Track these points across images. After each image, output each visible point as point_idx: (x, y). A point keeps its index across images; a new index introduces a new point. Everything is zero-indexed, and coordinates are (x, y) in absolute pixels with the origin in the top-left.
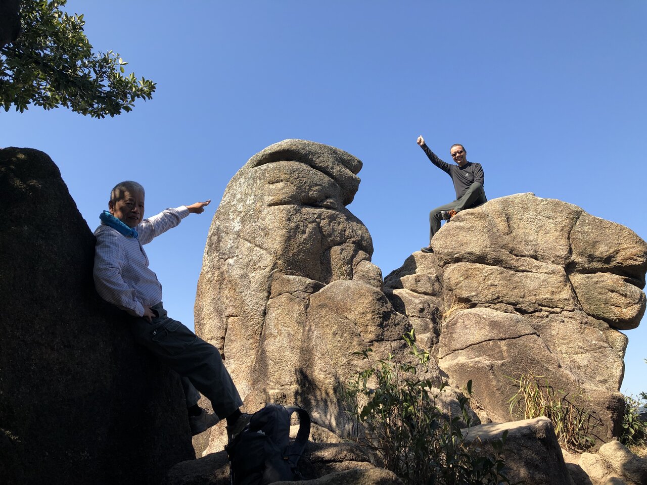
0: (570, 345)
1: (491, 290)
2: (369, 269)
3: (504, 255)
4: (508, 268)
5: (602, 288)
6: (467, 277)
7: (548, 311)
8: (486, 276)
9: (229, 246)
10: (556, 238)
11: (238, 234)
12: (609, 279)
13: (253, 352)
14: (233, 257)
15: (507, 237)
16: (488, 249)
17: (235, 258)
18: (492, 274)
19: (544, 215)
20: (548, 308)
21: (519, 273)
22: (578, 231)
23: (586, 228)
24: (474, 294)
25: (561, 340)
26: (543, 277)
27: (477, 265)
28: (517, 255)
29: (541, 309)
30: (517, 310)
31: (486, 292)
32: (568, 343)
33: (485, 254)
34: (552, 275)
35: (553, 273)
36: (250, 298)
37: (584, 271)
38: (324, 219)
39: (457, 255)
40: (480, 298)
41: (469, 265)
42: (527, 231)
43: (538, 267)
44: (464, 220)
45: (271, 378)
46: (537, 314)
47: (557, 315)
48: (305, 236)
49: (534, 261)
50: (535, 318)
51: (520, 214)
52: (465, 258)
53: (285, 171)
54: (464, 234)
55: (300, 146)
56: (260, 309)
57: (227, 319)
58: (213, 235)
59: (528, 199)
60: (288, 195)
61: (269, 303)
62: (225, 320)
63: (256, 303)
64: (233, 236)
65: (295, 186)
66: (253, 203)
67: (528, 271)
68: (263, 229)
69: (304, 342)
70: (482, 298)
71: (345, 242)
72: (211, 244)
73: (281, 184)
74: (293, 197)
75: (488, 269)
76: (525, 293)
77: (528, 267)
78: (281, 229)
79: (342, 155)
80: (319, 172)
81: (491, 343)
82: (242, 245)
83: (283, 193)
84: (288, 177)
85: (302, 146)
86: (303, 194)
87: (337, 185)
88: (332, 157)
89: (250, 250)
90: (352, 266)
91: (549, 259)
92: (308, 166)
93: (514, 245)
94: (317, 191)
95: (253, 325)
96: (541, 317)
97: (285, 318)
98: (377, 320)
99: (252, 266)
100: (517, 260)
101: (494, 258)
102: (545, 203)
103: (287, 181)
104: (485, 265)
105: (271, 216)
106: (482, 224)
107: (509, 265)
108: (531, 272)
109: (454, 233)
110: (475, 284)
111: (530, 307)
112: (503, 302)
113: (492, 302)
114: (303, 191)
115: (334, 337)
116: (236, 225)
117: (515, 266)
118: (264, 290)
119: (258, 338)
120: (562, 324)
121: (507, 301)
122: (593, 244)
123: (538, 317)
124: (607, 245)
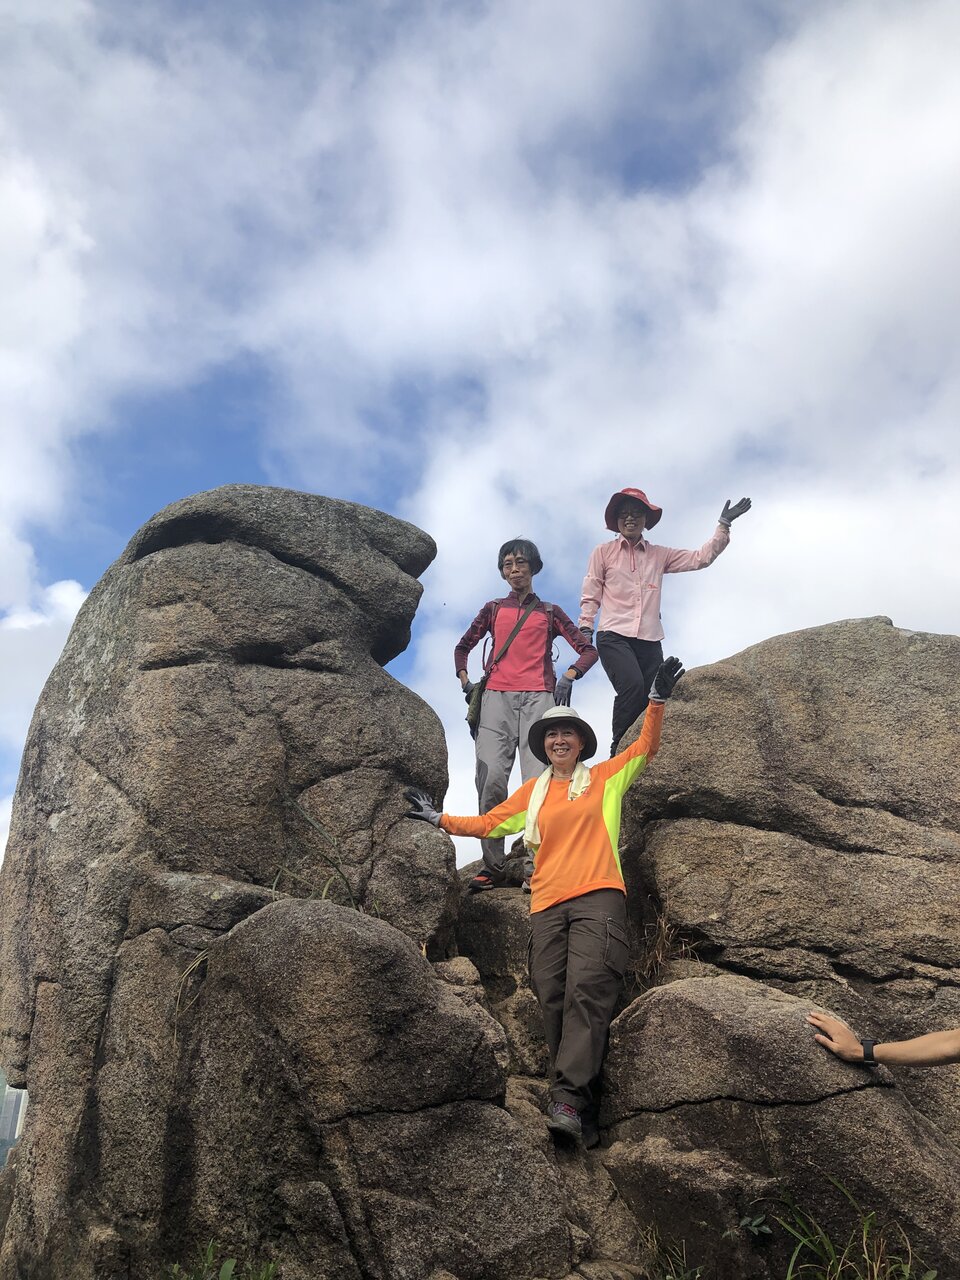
1: (764, 908)
2: (417, 846)
3: (804, 799)
4: (814, 838)
6: (698, 865)
7: (931, 978)
8: (750, 865)
9: (56, 778)
10: (953, 752)
11: (77, 745)
13: (80, 1094)
14: (58, 812)
15: (811, 746)
16: (757, 783)
17: (63, 814)
18: (766, 856)
19: (917, 683)
20: (932, 969)
21: (846, 856)
24: (714, 917)
26: (915, 868)
27: (731, 829)
28: (839, 801)
29: (912, 970)
30: (840, 969)
31: (750, 913)
33: (748, 798)
34: (941, 865)
35: (948, 857)
38: (297, 702)
39: (675, 796)
40: (731, 928)
41: (705, 828)
42: (869, 729)
43: (901, 838)
44: (695, 697)
45: (105, 1188)
46: (900, 985)
47: (958, 991)
48: (232, 753)
49: (891, 819)
50: (894, 999)
51: (850, 680)
52: (698, 806)
53: (191, 572)
54: (694, 736)
55: (242, 503)
56: (99, 969)
57: (36, 986)
58: (31, 745)
59: (872, 635)
60: (193, 637)
61: (120, 951)
62: (32, 987)
63: (93, 949)
64: (66, 750)
65: (214, 612)
66: (112, 661)
67: (871, 851)
68: (123, 736)
69: (179, 1089)
70: (737, 931)
71: (357, 764)
72: (26, 769)
73: (180, 606)
74: (208, 643)
75: (757, 842)
76: (863, 918)
77: (871, 837)
78: (164, 735)
79: (372, 522)
80: (298, 570)
81: (735, 1110)
82: (81, 776)
83: (181, 634)
84: (197, 586)
85: (250, 502)
86: (239, 633)
87: (350, 604)
88: (338, 529)
89: (96, 791)
90: (372, 836)
91: (935, 813)
92: (265, 555)
93: (832, 769)
94: (281, 622)
95: (82, 1013)
96: (913, 996)
97: (145, 1006)
98: (363, 1044)
99: (94, 838)
100: (840, 816)
101: (775, 809)
102: (919, 646)
103: (196, 599)
104: (750, 830)
105: (143, 697)
106: (741, 707)
107: (818, 831)
108: (882, 852)
109: (669, 731)
110: (719, 887)
111: (879, 962)
112: (799, 945)
113: (768, 942)
114: (238, 625)
115: (246, 1091)
116: (76, 720)
117: (835, 834)
118: (110, 914)
119: (91, 1054)
121: (810, 941)
123: (903, 994)
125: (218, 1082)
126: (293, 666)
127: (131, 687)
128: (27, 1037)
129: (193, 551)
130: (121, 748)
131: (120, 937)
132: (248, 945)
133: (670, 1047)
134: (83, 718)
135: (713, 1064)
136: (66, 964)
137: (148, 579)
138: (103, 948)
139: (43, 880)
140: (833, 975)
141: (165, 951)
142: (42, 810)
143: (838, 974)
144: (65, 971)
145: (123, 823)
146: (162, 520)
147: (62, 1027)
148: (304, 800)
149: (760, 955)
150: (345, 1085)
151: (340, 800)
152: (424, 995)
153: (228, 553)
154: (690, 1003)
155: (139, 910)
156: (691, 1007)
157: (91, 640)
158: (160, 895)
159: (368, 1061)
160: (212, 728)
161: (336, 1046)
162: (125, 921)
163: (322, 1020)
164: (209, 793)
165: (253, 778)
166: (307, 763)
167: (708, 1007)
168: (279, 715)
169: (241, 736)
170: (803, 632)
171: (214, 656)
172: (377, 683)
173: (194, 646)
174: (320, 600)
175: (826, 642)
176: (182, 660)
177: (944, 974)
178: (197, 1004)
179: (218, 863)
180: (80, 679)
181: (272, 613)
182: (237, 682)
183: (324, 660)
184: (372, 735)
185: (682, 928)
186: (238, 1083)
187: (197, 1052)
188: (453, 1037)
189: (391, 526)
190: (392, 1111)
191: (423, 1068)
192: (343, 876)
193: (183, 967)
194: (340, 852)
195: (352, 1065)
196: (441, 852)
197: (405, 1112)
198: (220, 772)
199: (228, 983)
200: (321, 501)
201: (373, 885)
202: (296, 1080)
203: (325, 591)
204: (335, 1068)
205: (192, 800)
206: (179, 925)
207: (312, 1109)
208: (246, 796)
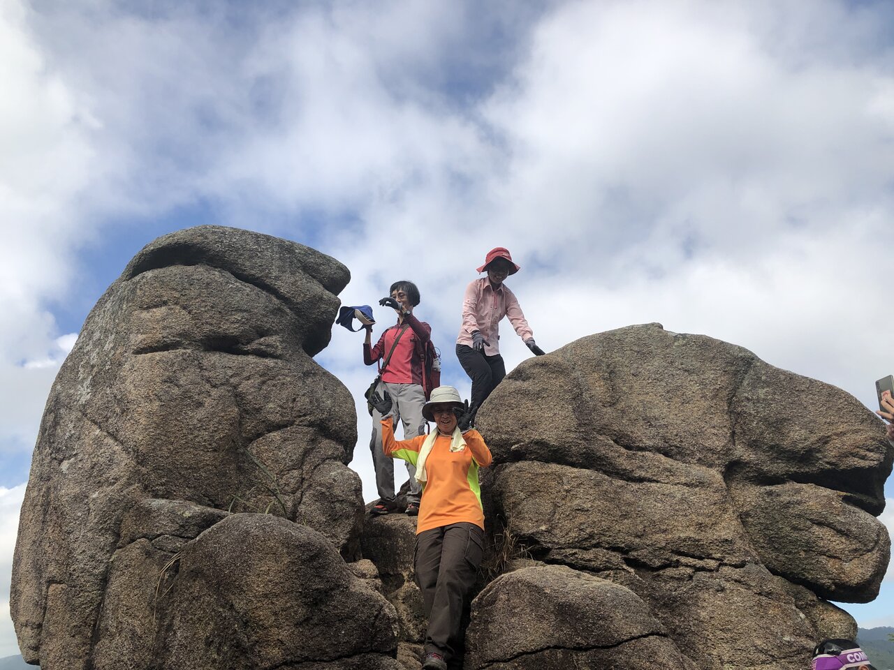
0: (740, 644)
1: (577, 521)
2: (335, 480)
3: (605, 446)
4: (612, 473)
5: (800, 516)
6: (532, 493)
7: (690, 566)
8: (568, 491)
9: (68, 434)
10: (704, 413)
11: (83, 410)
12: (815, 497)
13: (80, 665)
14: (68, 459)
15: (609, 410)
16: (572, 435)
17: (72, 460)
18: (579, 486)
19: (680, 367)
20: (691, 560)
21: (633, 484)
22: (748, 399)
23: (761, 393)
24: (543, 528)
25: (718, 632)
26: (679, 492)
27: (554, 467)
28: (628, 447)
29: (678, 561)
30: (631, 562)
31: (568, 525)
32: (734, 640)
33: (567, 445)
34: (697, 489)
35: (701, 484)
36: (83, 547)
37: (764, 479)
38: (248, 378)
39: (516, 446)
40: (555, 535)
41: (537, 467)
42: (648, 398)
43: (670, 471)
44: (530, 378)
46: (670, 572)
47: (708, 574)
48: (201, 413)
49: (663, 458)
50: (665, 582)
51: (635, 365)
52: (531, 453)
53: (173, 284)
54: (530, 404)
55: (211, 237)
56: (97, 571)
57: (48, 588)
58: (48, 411)
59: (650, 335)
60: (173, 330)
61: (113, 557)
62: (44, 588)
63: (92, 557)
64: (75, 415)
65: (189, 313)
66: (112, 348)
67: (650, 481)
68: (119, 401)
69: (157, 654)
70: (559, 537)
71: (292, 423)
72: (43, 429)
73: (164, 309)
74: (184, 335)
75: (573, 475)
76: (645, 527)
77: (650, 471)
78: (151, 400)
79: (305, 255)
80: (251, 286)
81: (560, 655)
82: (87, 432)
83: (164, 328)
84: (177, 295)
85: (216, 237)
86: (207, 328)
87: (288, 311)
88: (280, 258)
89: (98, 442)
90: (302, 474)
91: (692, 454)
92: (228, 274)
93: (623, 425)
94: (238, 321)
95: (83, 604)
96: (678, 579)
97: (131, 595)
98: (296, 612)
99: (96, 476)
100: (629, 457)
101: (584, 453)
102: (681, 342)
103: (176, 303)
104: (568, 467)
105: (136, 373)
106: (562, 384)
107: (614, 468)
108: (657, 482)
109: (512, 401)
110: (547, 507)
111: (656, 557)
112: (601, 546)
113: (581, 545)
114: (207, 323)
115: (207, 651)
116: (84, 393)
117: (626, 470)
118: (107, 530)
119: (89, 634)
120: (721, 595)
121: (609, 543)
122: (778, 425)
123: (672, 578)
124: (804, 426)
125: (186, 647)
126: (246, 353)
127: (127, 366)
128: (40, 626)
129: (175, 270)
130: (118, 410)
131: (114, 546)
132: (211, 546)
133: (514, 615)
134: (89, 390)
135: (545, 625)
136: (71, 569)
137: (141, 290)
138: (99, 556)
139: (55, 509)
140: (625, 567)
141: (148, 554)
142: (55, 459)
143: (628, 565)
144: (70, 574)
145: (118, 464)
146: (152, 248)
147: (67, 616)
148: (253, 449)
149: (575, 553)
150: (282, 642)
151: (279, 448)
152: (339, 578)
153: (199, 272)
154: (528, 583)
155: (129, 526)
156: (529, 585)
157: (97, 335)
158: (146, 514)
159: (298, 625)
160: (186, 395)
161: (275, 614)
162: (118, 535)
163: (266, 596)
164: (183, 442)
165: (215, 431)
166: (255, 422)
167: (540, 585)
168: (235, 387)
169: (208, 401)
170: (603, 334)
171: (188, 344)
172: (307, 367)
173: (174, 337)
174: (266, 307)
175: (619, 340)
176: (165, 347)
177: (698, 563)
178: (172, 591)
179: (188, 492)
180: (87, 363)
181: (232, 315)
182: (205, 363)
183: (269, 349)
184: (304, 402)
185: (521, 537)
186: (202, 646)
187: (171, 625)
188: (361, 608)
189: (318, 258)
190: (316, 661)
191: (338, 630)
192: (280, 502)
193: (161, 565)
194: (278, 485)
195: (287, 628)
196: (352, 484)
197: (325, 661)
198: (191, 427)
199: (196, 574)
200: (268, 238)
201: (302, 508)
202: (246, 640)
203: (270, 301)
204: (274, 630)
205: (170, 447)
206: (159, 535)
207: (257, 660)
208: (210, 445)
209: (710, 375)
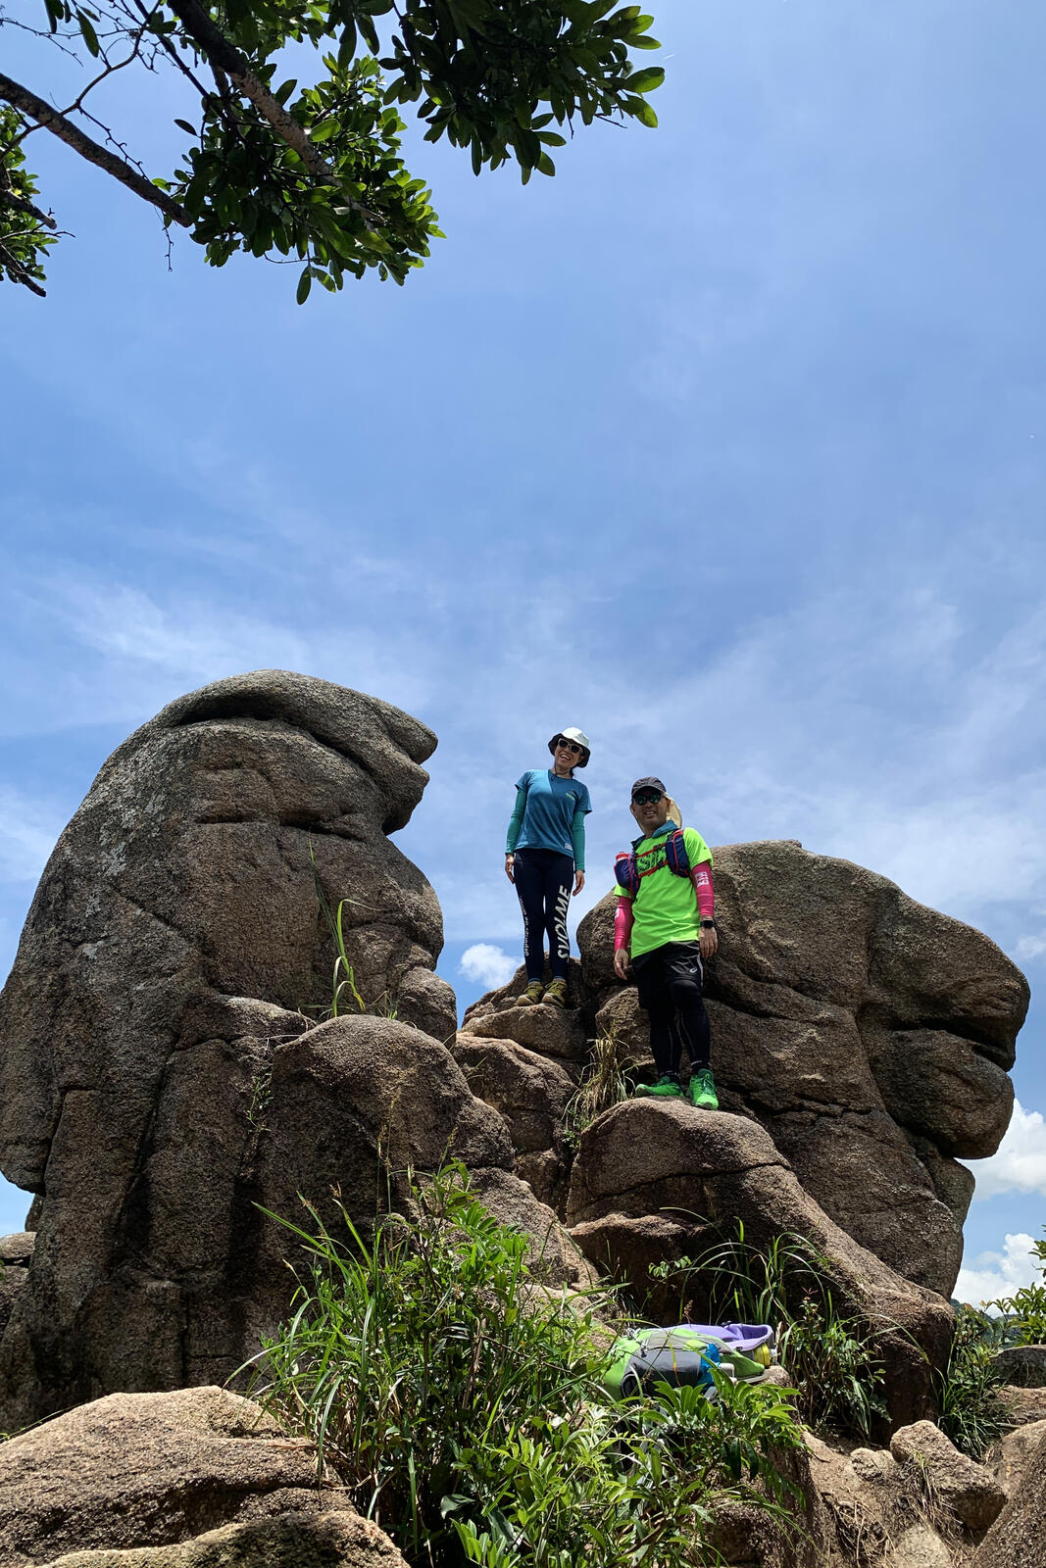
0: (857, 1191)
2: (427, 990)
3: (727, 974)
4: (736, 1005)
5: (928, 1063)
7: (813, 1111)
9: (89, 912)
10: (840, 946)
11: (115, 883)
12: (946, 1045)
13: (119, 1183)
14: (94, 941)
15: (738, 934)
17: (100, 943)
19: (818, 893)
20: (815, 1104)
21: (758, 1019)
22: (887, 935)
23: (902, 930)
28: (756, 978)
29: (801, 1104)
30: (748, 1103)
34: (827, 1029)
35: (831, 1024)
36: (126, 1047)
37: (896, 1024)
38: (332, 862)
43: (799, 1007)
45: (156, 1253)
46: (790, 1116)
47: (832, 1120)
49: (793, 993)
50: (786, 1126)
51: (769, 886)
55: (291, 689)
56: (147, 1075)
57: (63, 1095)
59: (787, 854)
60: (249, 799)
61: (171, 1059)
62: (56, 1096)
63: (141, 1059)
64: (100, 888)
65: (268, 779)
66: (162, 812)
67: (777, 1016)
68: (177, 878)
71: (377, 920)
73: (237, 771)
74: (261, 806)
77: (778, 1006)
78: (222, 880)
79: (391, 717)
80: (334, 751)
81: (683, 1182)
82: (122, 911)
83: (239, 795)
84: (254, 757)
85: (297, 689)
86: (287, 799)
87: (373, 784)
88: (366, 720)
89: (141, 925)
90: (386, 980)
91: (824, 991)
92: (310, 737)
93: (752, 953)
94: (321, 794)
95: (126, 1113)
96: (800, 1124)
99: (140, 964)
100: (756, 988)
102: (821, 866)
103: (249, 768)
105: (200, 846)
107: (740, 999)
108: (785, 1018)
114: (287, 793)
116: (113, 862)
117: (750, 1002)
118: (161, 1028)
119: (135, 1147)
120: (842, 1141)
121: (728, 1081)
122: (914, 966)
123: (793, 1121)
124: (942, 969)
126: (328, 832)
127: (187, 836)
128: (47, 1143)
130: (174, 888)
131: (172, 1048)
133: (633, 1144)
134: (121, 860)
135: (669, 1152)
136: (109, 1072)
137: (206, 745)
138: (151, 1058)
140: (744, 1107)
142: (68, 940)
143: (747, 1107)
144: (108, 1078)
145: (175, 953)
147: (101, 1126)
151: (363, 948)
153: (279, 730)
154: (653, 1109)
155: (196, 1025)
156: (653, 1112)
157: (129, 792)
158: (221, 1011)
160: (264, 878)
162: (178, 1034)
164: (258, 931)
165: (295, 922)
167: (667, 1112)
168: (317, 872)
169: (287, 887)
171: (266, 817)
173: (250, 806)
174: (351, 779)
175: (752, 856)
176: (238, 818)
177: (822, 1108)
180: (116, 825)
181: (315, 786)
182: (284, 840)
183: (352, 830)
186: (311, 1152)
198: (269, 915)
203: (355, 772)
205: (244, 936)
206: (241, 1036)
208: (288, 937)
209: (849, 906)
